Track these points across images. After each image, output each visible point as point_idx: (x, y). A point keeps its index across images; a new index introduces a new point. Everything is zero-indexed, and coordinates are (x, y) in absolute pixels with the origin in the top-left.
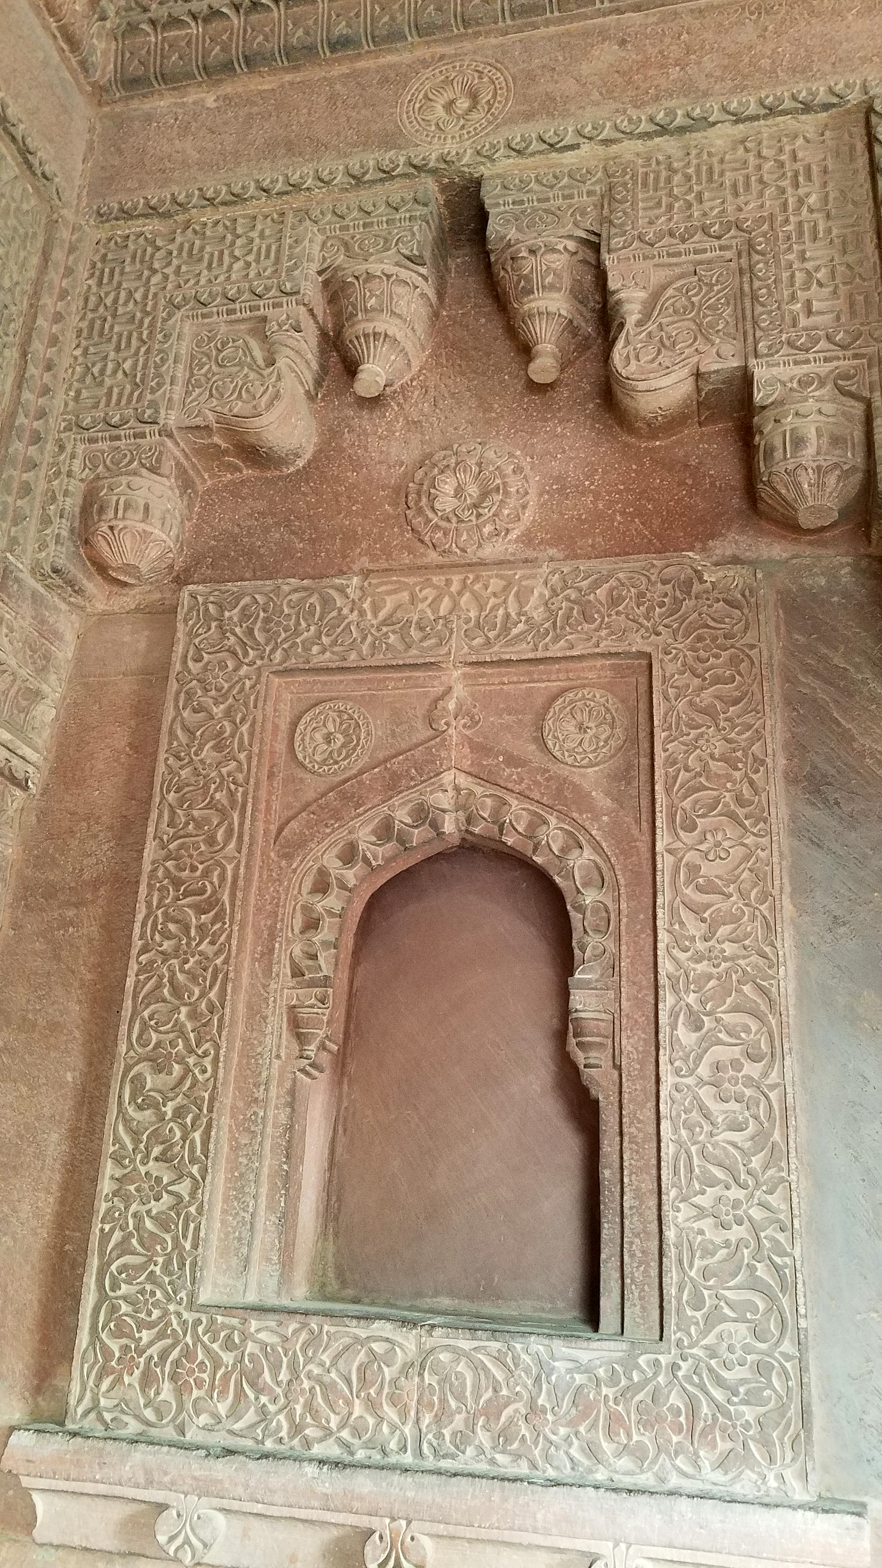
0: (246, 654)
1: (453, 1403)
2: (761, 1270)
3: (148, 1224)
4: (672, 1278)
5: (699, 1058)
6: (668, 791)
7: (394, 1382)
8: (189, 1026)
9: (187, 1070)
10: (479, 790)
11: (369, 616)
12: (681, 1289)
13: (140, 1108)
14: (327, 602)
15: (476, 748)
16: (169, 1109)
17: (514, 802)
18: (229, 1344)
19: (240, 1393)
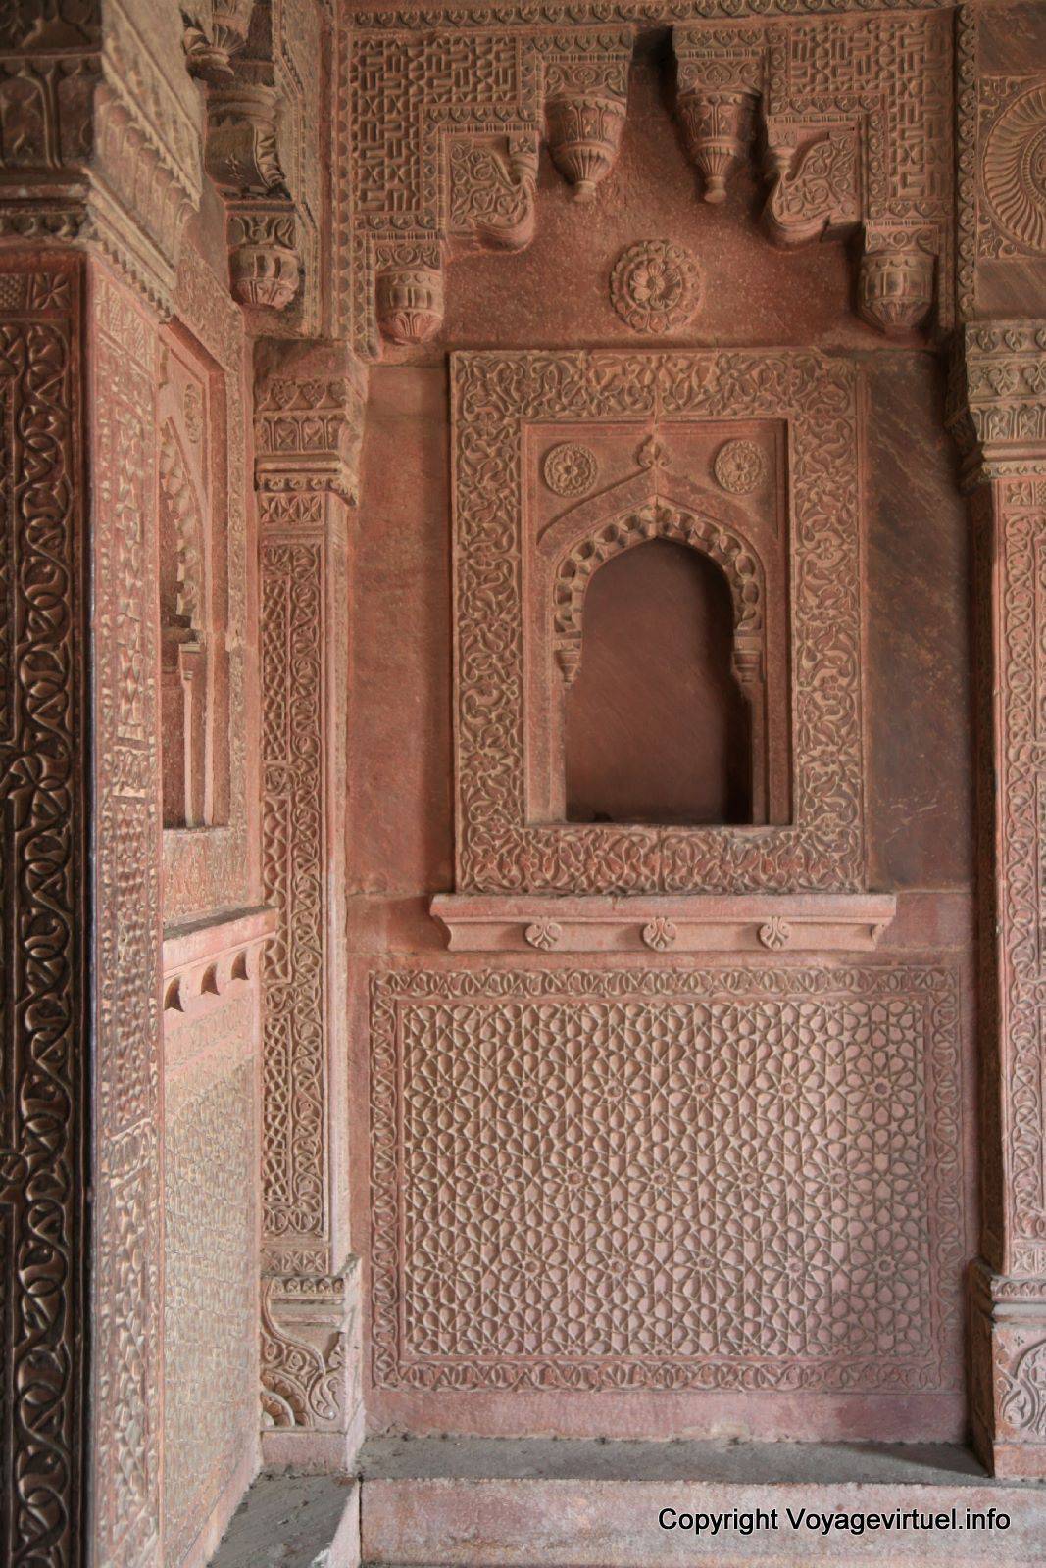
0: (507, 409)
1: (680, 863)
2: (845, 787)
3: (490, 782)
4: (798, 792)
5: (813, 677)
6: (797, 515)
7: (646, 856)
8: (499, 666)
9: (502, 693)
10: (672, 508)
11: (594, 383)
12: (802, 797)
13: (474, 717)
14: (561, 371)
15: (672, 480)
16: (493, 716)
17: (696, 517)
18: (547, 843)
19: (557, 868)
